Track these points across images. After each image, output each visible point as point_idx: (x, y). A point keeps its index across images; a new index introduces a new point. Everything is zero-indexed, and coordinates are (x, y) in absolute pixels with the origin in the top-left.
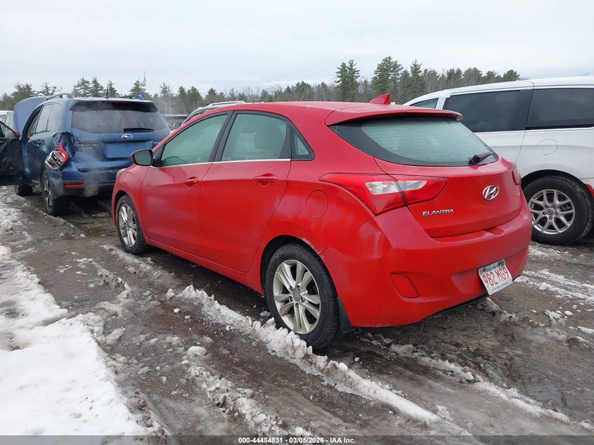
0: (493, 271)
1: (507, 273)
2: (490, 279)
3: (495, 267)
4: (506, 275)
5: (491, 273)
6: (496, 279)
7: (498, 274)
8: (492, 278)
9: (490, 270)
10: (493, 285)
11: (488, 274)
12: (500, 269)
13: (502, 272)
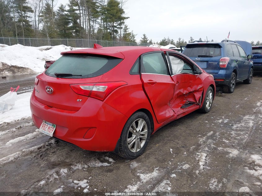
0: (49, 125)
1: (52, 131)
2: (44, 127)
3: (50, 125)
4: (51, 131)
5: (47, 125)
6: (46, 129)
7: (49, 128)
8: (45, 127)
9: (48, 124)
10: (43, 129)
11: (45, 125)
12: (52, 127)
13: (51, 129)
